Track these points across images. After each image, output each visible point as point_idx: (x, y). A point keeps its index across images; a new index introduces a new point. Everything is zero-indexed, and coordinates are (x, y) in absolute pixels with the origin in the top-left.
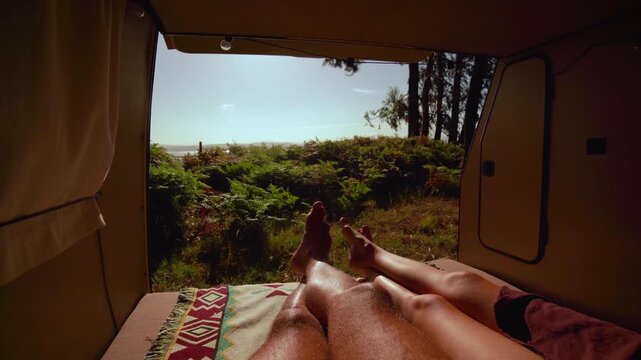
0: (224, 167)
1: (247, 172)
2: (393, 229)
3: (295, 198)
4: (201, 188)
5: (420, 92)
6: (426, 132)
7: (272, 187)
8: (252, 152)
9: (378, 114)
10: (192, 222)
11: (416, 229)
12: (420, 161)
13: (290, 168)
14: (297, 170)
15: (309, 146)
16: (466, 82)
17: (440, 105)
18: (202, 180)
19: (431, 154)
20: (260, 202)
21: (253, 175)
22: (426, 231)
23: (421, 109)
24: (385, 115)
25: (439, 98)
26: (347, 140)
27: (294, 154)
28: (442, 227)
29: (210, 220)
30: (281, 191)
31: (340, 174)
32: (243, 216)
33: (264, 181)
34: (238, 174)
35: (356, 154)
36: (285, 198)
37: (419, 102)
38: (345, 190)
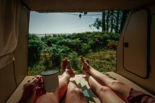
0: (51, 40)
1: (57, 42)
2: (97, 59)
3: (69, 49)
4: (45, 45)
5: (106, 19)
6: (108, 30)
7: (63, 46)
8: (58, 36)
9: (93, 25)
10: (42, 54)
11: (104, 59)
12: (105, 39)
13: (68, 40)
14: (70, 41)
15: (73, 34)
16: (121, 15)
17: (112, 22)
18: (46, 43)
19: (109, 37)
20: (60, 50)
21: (58, 42)
22: (107, 60)
23: (106, 24)
24: (95, 25)
25: (112, 20)
26: (84, 33)
27: (69, 37)
28: (113, 59)
29: (47, 54)
30: (65, 47)
31: (82, 42)
32: (55, 53)
33: (61, 44)
34: (54, 42)
35: (86, 36)
36: (67, 48)
37: (106, 21)
38: (83, 47)
